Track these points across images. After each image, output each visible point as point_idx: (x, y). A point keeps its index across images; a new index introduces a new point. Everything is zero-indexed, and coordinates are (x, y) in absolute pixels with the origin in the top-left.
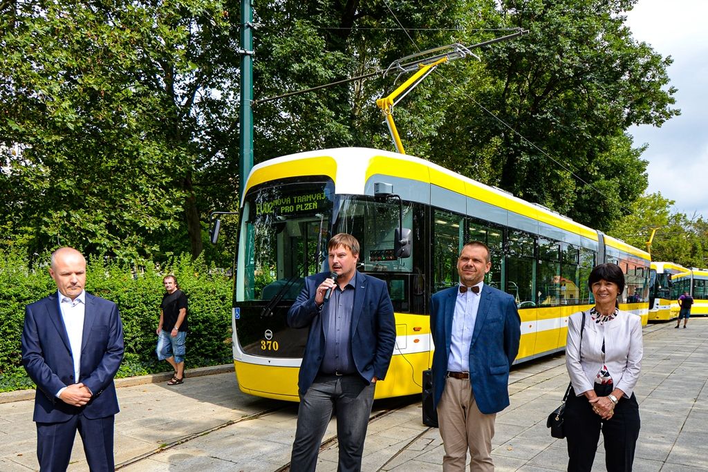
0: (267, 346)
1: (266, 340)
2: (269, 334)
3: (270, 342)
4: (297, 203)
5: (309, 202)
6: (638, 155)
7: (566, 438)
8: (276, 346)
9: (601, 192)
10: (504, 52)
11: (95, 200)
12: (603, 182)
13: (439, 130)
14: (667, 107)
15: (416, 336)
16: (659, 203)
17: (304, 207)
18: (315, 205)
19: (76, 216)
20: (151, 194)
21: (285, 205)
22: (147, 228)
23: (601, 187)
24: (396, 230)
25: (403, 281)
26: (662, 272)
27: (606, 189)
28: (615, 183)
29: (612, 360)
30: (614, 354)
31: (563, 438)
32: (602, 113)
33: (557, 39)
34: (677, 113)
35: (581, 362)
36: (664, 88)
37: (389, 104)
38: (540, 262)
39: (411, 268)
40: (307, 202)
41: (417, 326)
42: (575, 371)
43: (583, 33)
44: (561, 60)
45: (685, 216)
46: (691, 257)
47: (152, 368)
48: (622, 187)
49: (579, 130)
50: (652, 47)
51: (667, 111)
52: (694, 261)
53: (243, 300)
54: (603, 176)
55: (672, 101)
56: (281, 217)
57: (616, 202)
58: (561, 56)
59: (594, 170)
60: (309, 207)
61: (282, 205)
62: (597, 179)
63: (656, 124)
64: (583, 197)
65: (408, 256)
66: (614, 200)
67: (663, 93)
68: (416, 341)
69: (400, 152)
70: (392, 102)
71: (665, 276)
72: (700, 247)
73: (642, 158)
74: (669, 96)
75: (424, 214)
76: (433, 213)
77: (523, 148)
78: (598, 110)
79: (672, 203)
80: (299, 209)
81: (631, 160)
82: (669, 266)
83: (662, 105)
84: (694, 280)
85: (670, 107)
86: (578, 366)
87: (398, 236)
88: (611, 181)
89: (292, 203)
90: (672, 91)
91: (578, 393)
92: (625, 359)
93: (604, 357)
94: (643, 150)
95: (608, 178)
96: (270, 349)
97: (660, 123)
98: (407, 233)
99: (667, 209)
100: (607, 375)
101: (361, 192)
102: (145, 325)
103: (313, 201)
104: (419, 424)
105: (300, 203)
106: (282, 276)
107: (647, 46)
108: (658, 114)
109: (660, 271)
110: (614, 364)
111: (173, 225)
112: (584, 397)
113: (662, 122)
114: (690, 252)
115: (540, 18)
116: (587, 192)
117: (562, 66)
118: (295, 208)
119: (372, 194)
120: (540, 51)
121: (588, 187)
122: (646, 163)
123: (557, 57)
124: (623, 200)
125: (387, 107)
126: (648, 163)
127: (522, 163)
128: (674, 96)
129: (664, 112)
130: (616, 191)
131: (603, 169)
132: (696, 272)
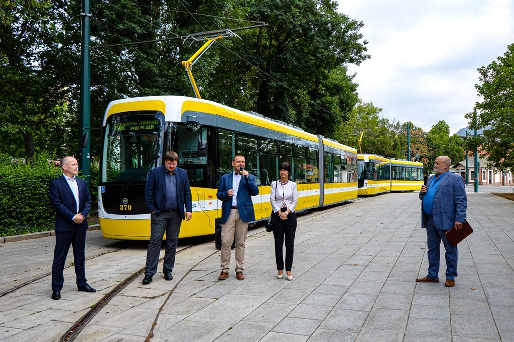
0: (124, 208)
1: (123, 205)
2: (125, 200)
3: (126, 206)
4: (141, 125)
5: (148, 125)
6: (350, 80)
7: (272, 232)
8: (130, 208)
9: (327, 105)
10: (257, 13)
12: (329, 98)
13: (215, 69)
14: (363, 53)
15: (210, 201)
16: (371, 110)
17: (145, 127)
18: (152, 127)
20: (8, 107)
21: (133, 126)
22: (9, 132)
23: (327, 102)
24: (199, 142)
25: (202, 170)
26: (368, 161)
27: (331, 103)
28: (336, 99)
29: (286, 199)
30: (288, 197)
31: (271, 231)
32: (322, 56)
33: (291, 8)
34: (369, 57)
35: (276, 200)
36: (360, 42)
37: (190, 65)
38: (281, 157)
39: (206, 162)
40: (147, 125)
41: (210, 195)
42: (273, 204)
43: (307, 5)
44: (293, 22)
45: (388, 121)
46: (393, 150)
47: (29, 229)
48: (341, 102)
50: (349, 17)
51: (363, 56)
52: (395, 153)
53: (106, 181)
54: (328, 94)
55: (365, 49)
56: (132, 133)
57: (338, 112)
58: (294, 20)
59: (322, 89)
60: (148, 127)
61: (131, 126)
62: (324, 95)
63: (357, 63)
64: (316, 108)
65: (205, 156)
66: (337, 110)
67: (359, 44)
68: (210, 203)
69: (198, 98)
70: (191, 63)
71: (370, 164)
72: (399, 143)
73: (354, 81)
74: (364, 46)
75: (213, 132)
76: (218, 130)
78: (319, 53)
79: (380, 110)
80: (142, 129)
81: (347, 83)
82: (373, 157)
83: (359, 51)
84: (392, 166)
85: (364, 53)
86: (275, 202)
87: (200, 144)
88: (334, 98)
89: (138, 125)
90: (365, 43)
91: (275, 212)
92: (291, 199)
93: (284, 198)
94: (354, 76)
95: (332, 95)
96: (126, 209)
97: (358, 63)
98: (205, 142)
99: (378, 115)
100: (285, 205)
101: (179, 120)
102: (24, 200)
103: (151, 124)
104: (214, 249)
105: (143, 125)
106: (124, 166)
107: (346, 16)
108: (357, 57)
109: (367, 160)
110: (287, 201)
111: (28, 129)
112: (277, 213)
113: (360, 62)
114: (393, 146)
116: (318, 105)
117: (294, 26)
118: (140, 128)
119: (185, 121)
120: (280, 15)
121: (319, 101)
122: (356, 85)
123: (292, 20)
124: (342, 110)
125: (188, 66)
126: (358, 85)
127: (271, 87)
128: (366, 46)
129: (361, 56)
130: (337, 104)
131: (328, 89)
132: (393, 161)
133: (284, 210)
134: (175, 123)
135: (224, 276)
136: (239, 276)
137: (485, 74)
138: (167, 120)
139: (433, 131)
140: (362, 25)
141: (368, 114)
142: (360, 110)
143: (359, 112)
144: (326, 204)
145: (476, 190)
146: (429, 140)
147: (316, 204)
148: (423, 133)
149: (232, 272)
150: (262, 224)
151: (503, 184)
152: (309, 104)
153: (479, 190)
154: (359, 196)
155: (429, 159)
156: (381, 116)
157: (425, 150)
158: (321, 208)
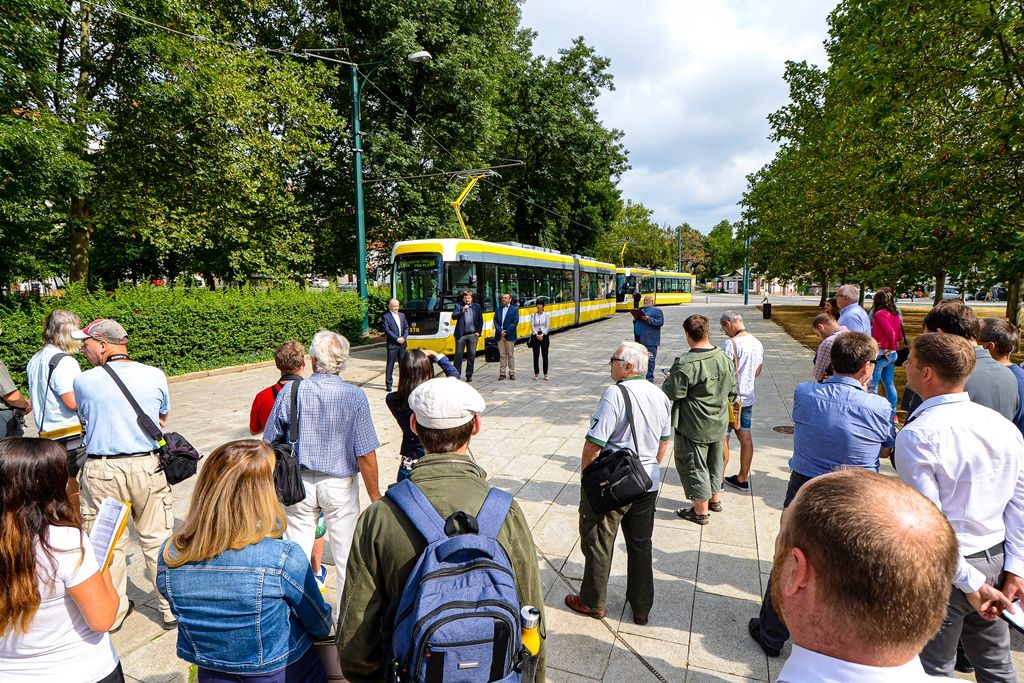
2: (414, 324)
4: (423, 263)
5: (429, 263)
6: (613, 187)
9: (589, 215)
11: (256, 242)
12: (590, 208)
16: (640, 212)
18: (433, 265)
19: (246, 254)
21: (417, 264)
23: (589, 211)
24: (470, 276)
27: (592, 213)
28: (598, 208)
34: (630, 168)
36: (621, 152)
37: (458, 205)
38: (537, 281)
42: (532, 329)
48: (603, 210)
49: (566, 181)
51: (624, 167)
54: (589, 203)
55: (626, 160)
56: (416, 270)
57: (599, 222)
59: (583, 198)
60: (429, 265)
61: (415, 264)
62: (586, 205)
66: (598, 220)
67: (619, 155)
69: (467, 239)
70: (458, 203)
72: (669, 251)
73: (618, 187)
74: (625, 156)
76: (485, 265)
77: (530, 194)
79: (651, 212)
81: (610, 191)
82: (636, 270)
83: (619, 162)
84: (657, 278)
85: (624, 164)
87: (471, 279)
88: (595, 207)
89: (421, 263)
90: (626, 153)
91: (533, 334)
95: (593, 204)
98: (474, 276)
99: (648, 218)
101: (454, 260)
104: (484, 361)
105: (425, 264)
108: (617, 169)
109: (628, 275)
112: (535, 335)
115: (538, 105)
116: (579, 215)
118: (422, 265)
119: (459, 260)
121: (579, 211)
122: (620, 192)
124: (605, 220)
125: (457, 207)
127: (529, 205)
128: (627, 156)
129: (621, 167)
130: (599, 214)
131: (589, 198)
132: (658, 272)
133: (540, 333)
134: (450, 262)
135: (502, 377)
136: (512, 378)
137: (753, 181)
138: (445, 259)
139: (712, 234)
140: (622, 134)
141: (638, 217)
142: (629, 212)
143: (628, 215)
144: (580, 322)
145: (746, 303)
146: (707, 244)
147: (572, 322)
148: (701, 236)
149: (507, 374)
150: (522, 341)
151: (784, 294)
152: (569, 214)
153: (749, 300)
154: (617, 311)
155: (706, 266)
156: (652, 220)
157: (701, 257)
158: (577, 325)
